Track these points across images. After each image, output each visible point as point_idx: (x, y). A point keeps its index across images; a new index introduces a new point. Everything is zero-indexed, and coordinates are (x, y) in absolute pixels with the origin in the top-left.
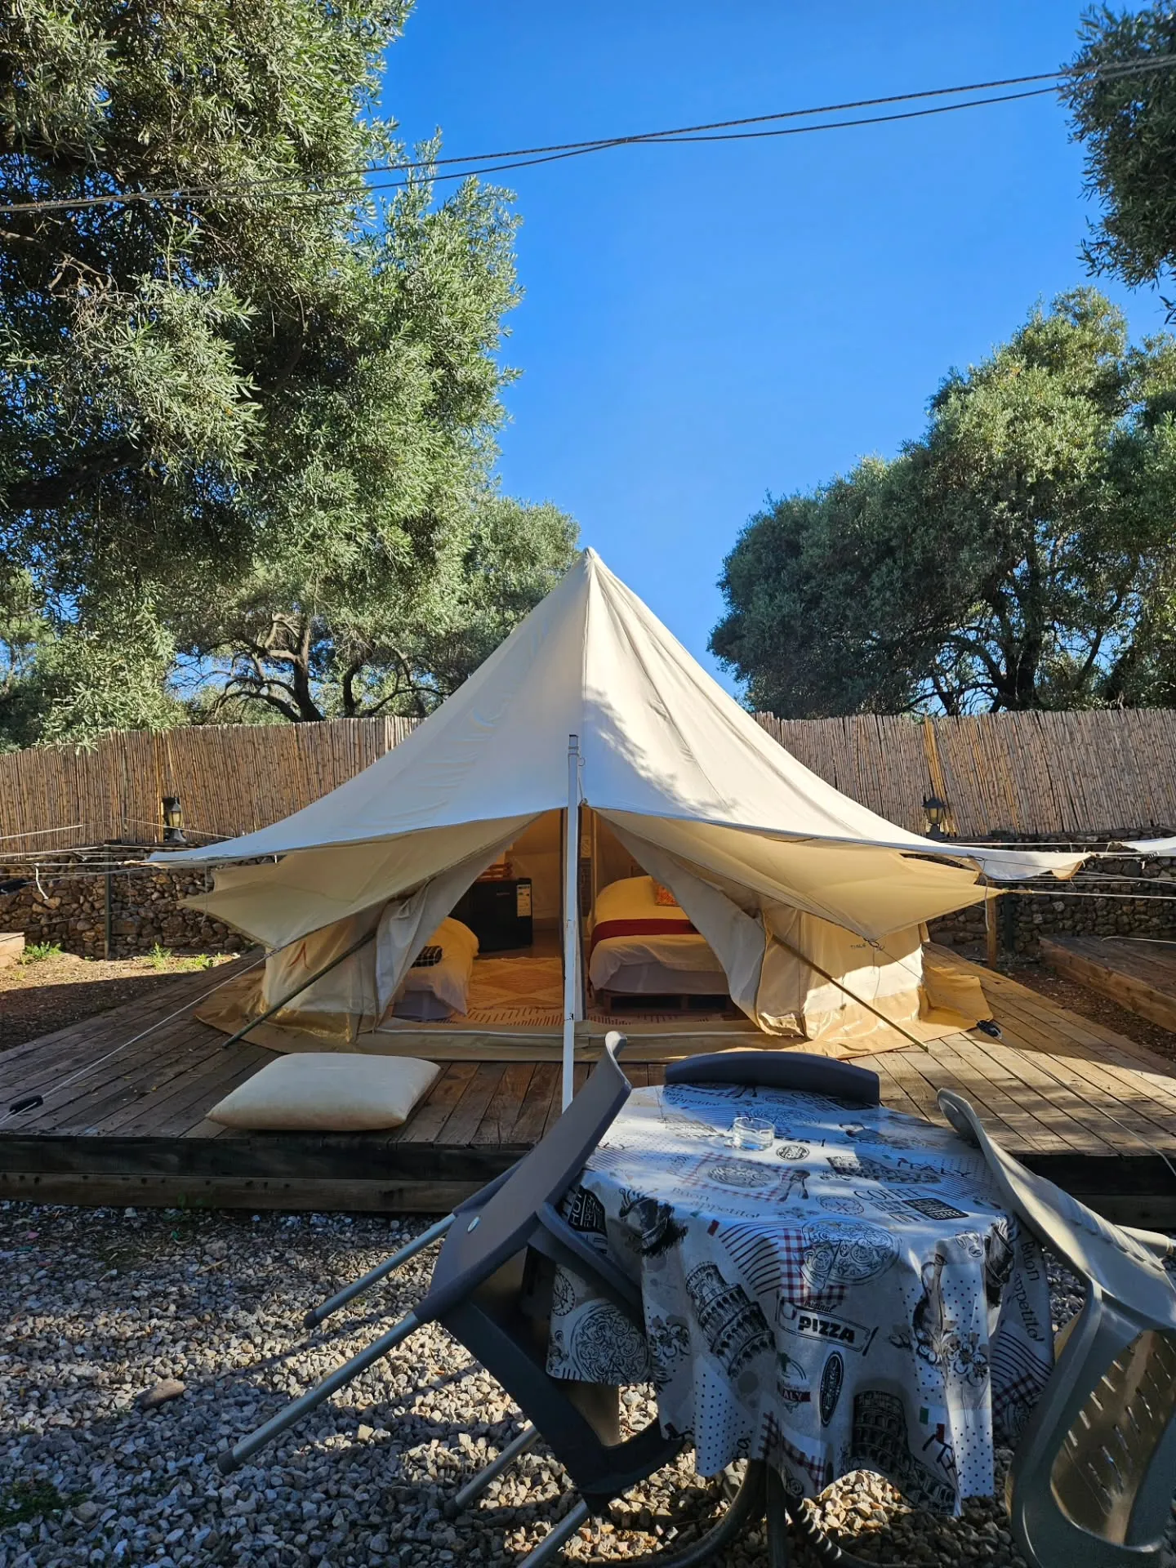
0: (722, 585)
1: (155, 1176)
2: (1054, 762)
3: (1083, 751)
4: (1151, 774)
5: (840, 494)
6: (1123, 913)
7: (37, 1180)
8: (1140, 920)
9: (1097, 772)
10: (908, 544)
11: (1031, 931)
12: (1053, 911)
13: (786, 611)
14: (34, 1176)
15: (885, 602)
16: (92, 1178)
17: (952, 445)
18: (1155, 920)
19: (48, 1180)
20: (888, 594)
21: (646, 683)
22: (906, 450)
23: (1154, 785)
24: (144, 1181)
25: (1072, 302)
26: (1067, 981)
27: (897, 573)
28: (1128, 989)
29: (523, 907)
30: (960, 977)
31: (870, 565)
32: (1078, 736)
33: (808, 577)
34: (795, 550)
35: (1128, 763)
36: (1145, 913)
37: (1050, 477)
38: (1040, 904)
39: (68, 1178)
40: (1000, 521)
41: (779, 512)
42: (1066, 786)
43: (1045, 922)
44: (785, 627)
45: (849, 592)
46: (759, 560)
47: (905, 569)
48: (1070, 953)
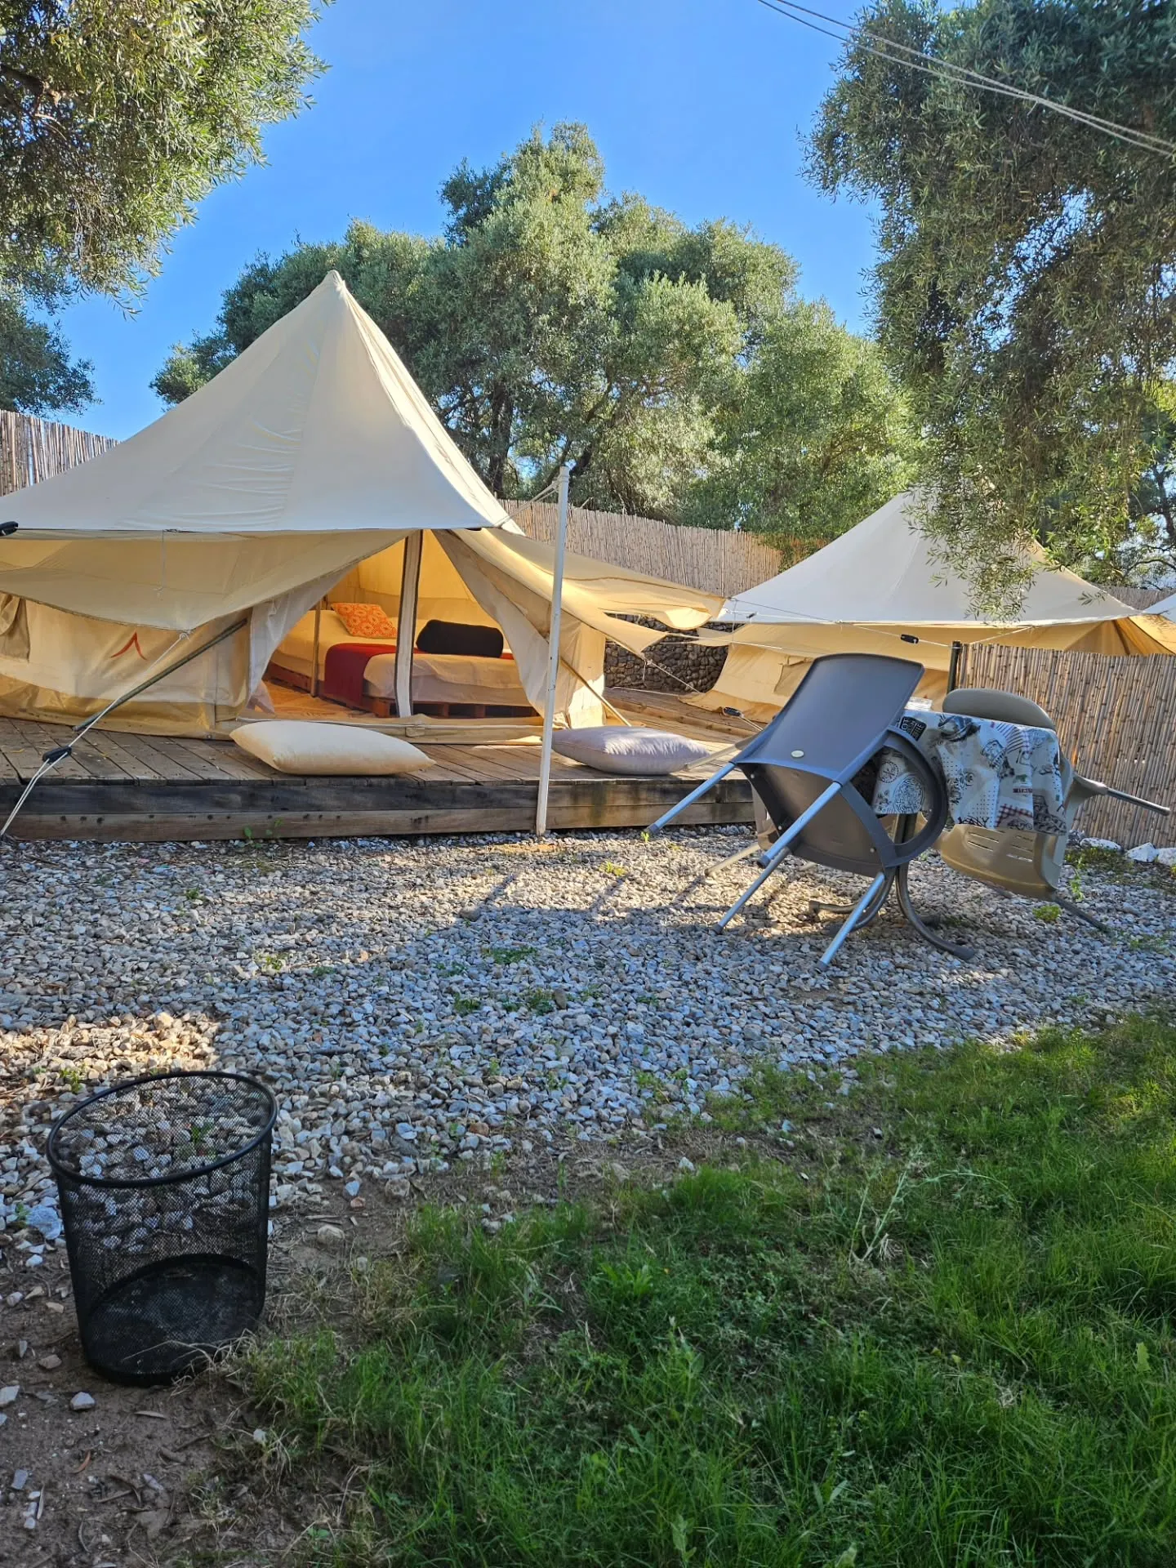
1: (219, 814)
7: (100, 820)
14: (97, 817)
16: (158, 817)
19: (111, 820)
24: (210, 817)
39: (133, 817)
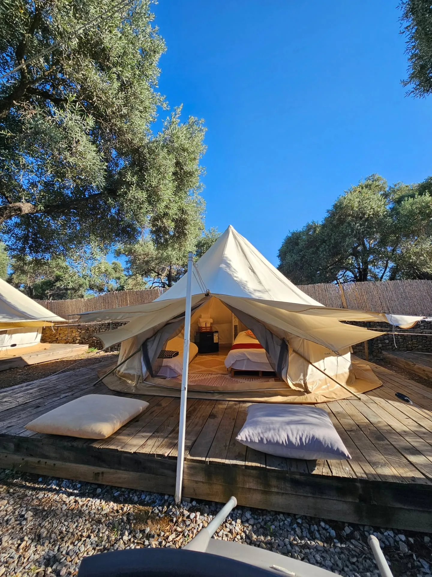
0: (278, 256)
2: (382, 296)
3: (391, 293)
4: (414, 300)
5: (309, 228)
6: (409, 344)
8: (415, 346)
9: (396, 299)
10: (330, 239)
11: (378, 349)
12: (385, 343)
13: (295, 259)
15: (324, 255)
17: (341, 209)
18: (420, 346)
20: (324, 253)
21: (246, 261)
22: (328, 212)
23: (415, 303)
25: (371, 178)
26: (396, 366)
27: (327, 247)
28: (424, 371)
29: (216, 340)
30: (361, 365)
31: (319, 246)
32: (389, 288)
33: (301, 251)
34: (297, 244)
35: (406, 296)
36: (416, 344)
37: (372, 216)
38: (381, 340)
40: (357, 229)
41: (292, 235)
42: (386, 304)
43: (383, 347)
44: (296, 264)
45: (313, 253)
46: (288, 248)
47: (329, 246)
48: (396, 357)
